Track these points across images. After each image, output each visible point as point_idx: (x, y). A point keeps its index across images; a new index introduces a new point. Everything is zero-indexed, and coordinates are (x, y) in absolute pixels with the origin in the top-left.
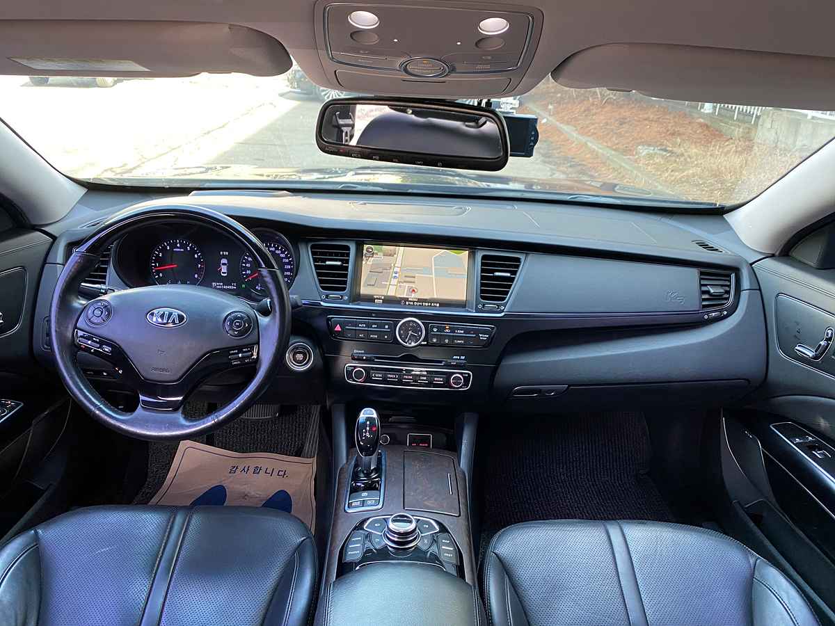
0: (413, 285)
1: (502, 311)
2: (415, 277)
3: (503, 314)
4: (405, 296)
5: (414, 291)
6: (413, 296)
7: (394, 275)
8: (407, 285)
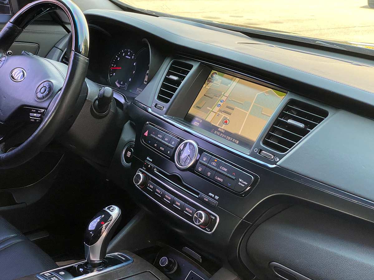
0: (228, 117)
1: (275, 163)
2: (233, 109)
3: (274, 166)
4: (217, 125)
5: (226, 122)
6: (223, 128)
7: (220, 103)
8: (224, 115)
